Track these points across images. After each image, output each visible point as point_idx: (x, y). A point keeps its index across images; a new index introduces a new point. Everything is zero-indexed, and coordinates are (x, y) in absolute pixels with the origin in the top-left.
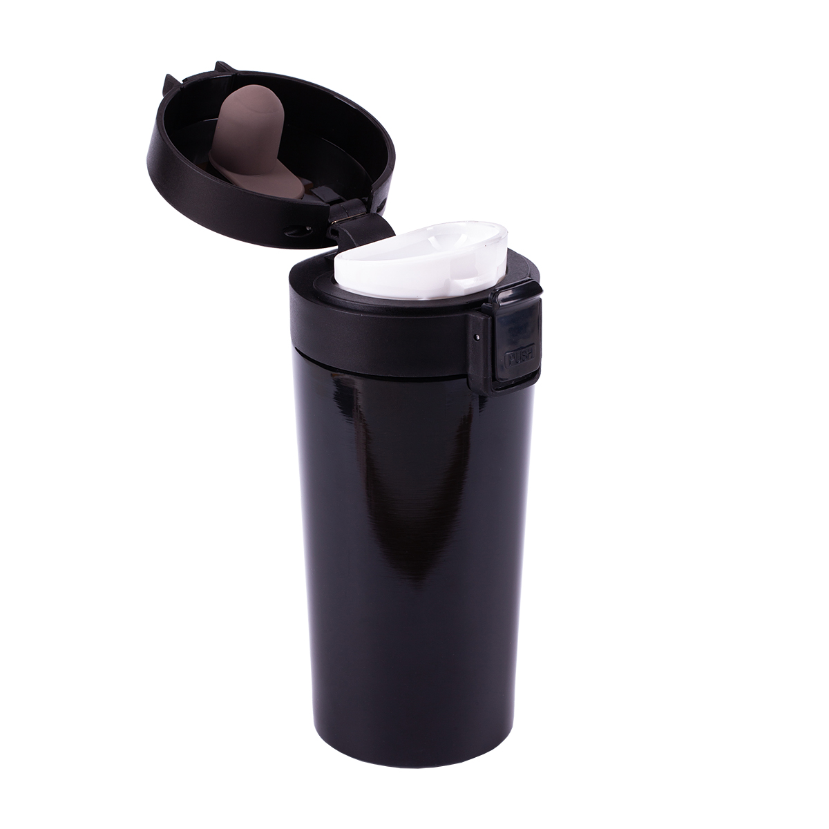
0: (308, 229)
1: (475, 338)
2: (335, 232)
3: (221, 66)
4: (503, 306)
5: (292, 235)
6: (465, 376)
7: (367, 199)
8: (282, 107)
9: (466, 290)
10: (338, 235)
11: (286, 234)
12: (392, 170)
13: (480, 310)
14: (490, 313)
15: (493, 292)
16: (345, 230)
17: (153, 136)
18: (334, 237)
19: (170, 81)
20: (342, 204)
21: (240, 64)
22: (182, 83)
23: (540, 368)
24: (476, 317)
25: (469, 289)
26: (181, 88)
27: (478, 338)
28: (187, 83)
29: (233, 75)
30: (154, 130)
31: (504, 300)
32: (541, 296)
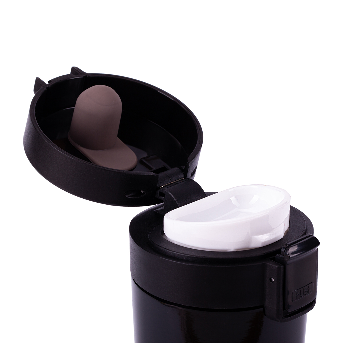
0: (142, 192)
1: (271, 280)
2: (162, 194)
3: (75, 70)
4: (292, 257)
5: (131, 196)
6: (263, 307)
7: (184, 168)
8: (121, 101)
9: (263, 243)
10: (164, 196)
11: (127, 196)
12: (201, 146)
13: (274, 259)
14: (283, 263)
15: (285, 246)
16: (170, 194)
17: (27, 124)
18: (162, 198)
19: (39, 82)
20: (167, 172)
21: (89, 69)
22: (47, 83)
23: (316, 299)
24: (272, 266)
25: (265, 242)
26: (47, 88)
27: (273, 280)
28: (51, 84)
29: (84, 77)
30: (28, 120)
31: (293, 253)
32: (319, 247)
